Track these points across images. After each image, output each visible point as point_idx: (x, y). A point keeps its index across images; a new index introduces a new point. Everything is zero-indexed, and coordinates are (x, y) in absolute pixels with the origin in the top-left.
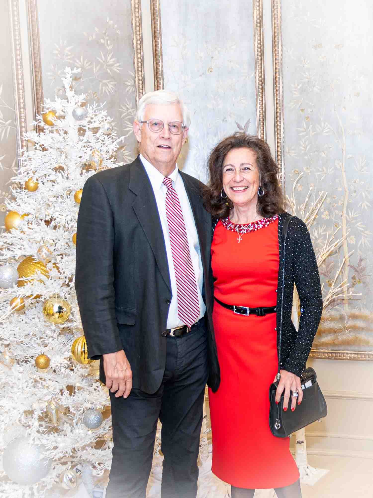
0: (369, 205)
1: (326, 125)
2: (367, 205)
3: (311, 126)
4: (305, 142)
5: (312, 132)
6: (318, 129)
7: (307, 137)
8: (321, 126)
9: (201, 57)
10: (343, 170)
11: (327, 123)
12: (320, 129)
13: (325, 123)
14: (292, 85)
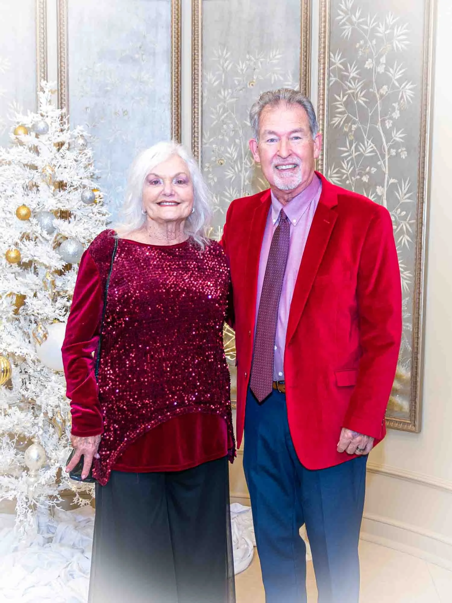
0: (410, 240)
1: (369, 144)
2: (408, 241)
3: (354, 145)
4: (348, 164)
5: (355, 152)
6: (361, 149)
7: (349, 158)
8: (364, 145)
9: (242, 70)
10: (385, 197)
11: (370, 142)
12: (363, 149)
13: (368, 142)
14: (338, 98)
